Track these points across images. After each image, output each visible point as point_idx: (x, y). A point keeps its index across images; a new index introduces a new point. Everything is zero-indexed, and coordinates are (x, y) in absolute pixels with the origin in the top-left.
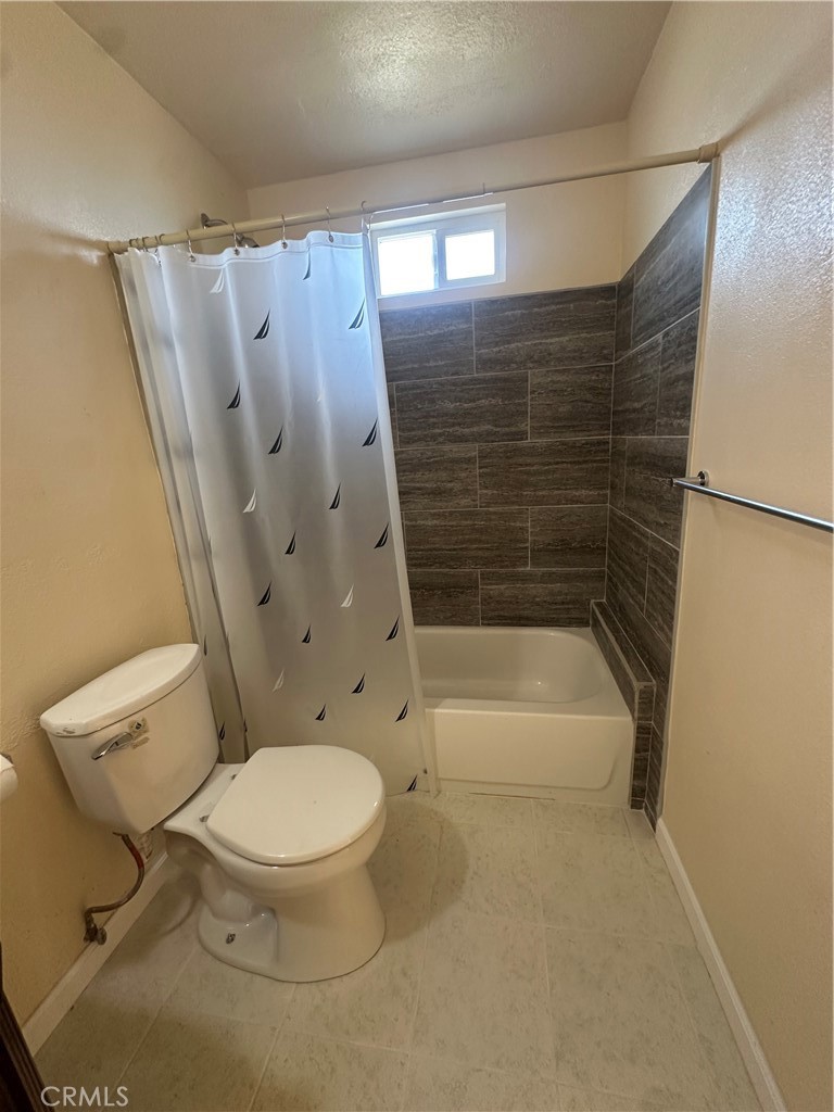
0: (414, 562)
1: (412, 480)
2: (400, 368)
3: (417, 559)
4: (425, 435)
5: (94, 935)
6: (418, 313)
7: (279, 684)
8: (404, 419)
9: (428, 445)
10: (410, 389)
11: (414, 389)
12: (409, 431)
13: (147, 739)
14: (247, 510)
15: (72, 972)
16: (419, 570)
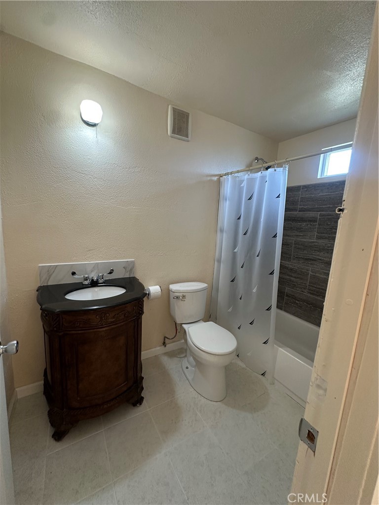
0: (310, 291)
1: (318, 255)
2: (324, 207)
3: (312, 291)
4: (329, 237)
5: (164, 344)
6: (337, 183)
7: (230, 310)
8: (321, 228)
9: (330, 241)
10: (326, 216)
11: (328, 216)
12: (322, 233)
13: (185, 301)
14: (235, 251)
15: (158, 348)
16: (312, 296)
